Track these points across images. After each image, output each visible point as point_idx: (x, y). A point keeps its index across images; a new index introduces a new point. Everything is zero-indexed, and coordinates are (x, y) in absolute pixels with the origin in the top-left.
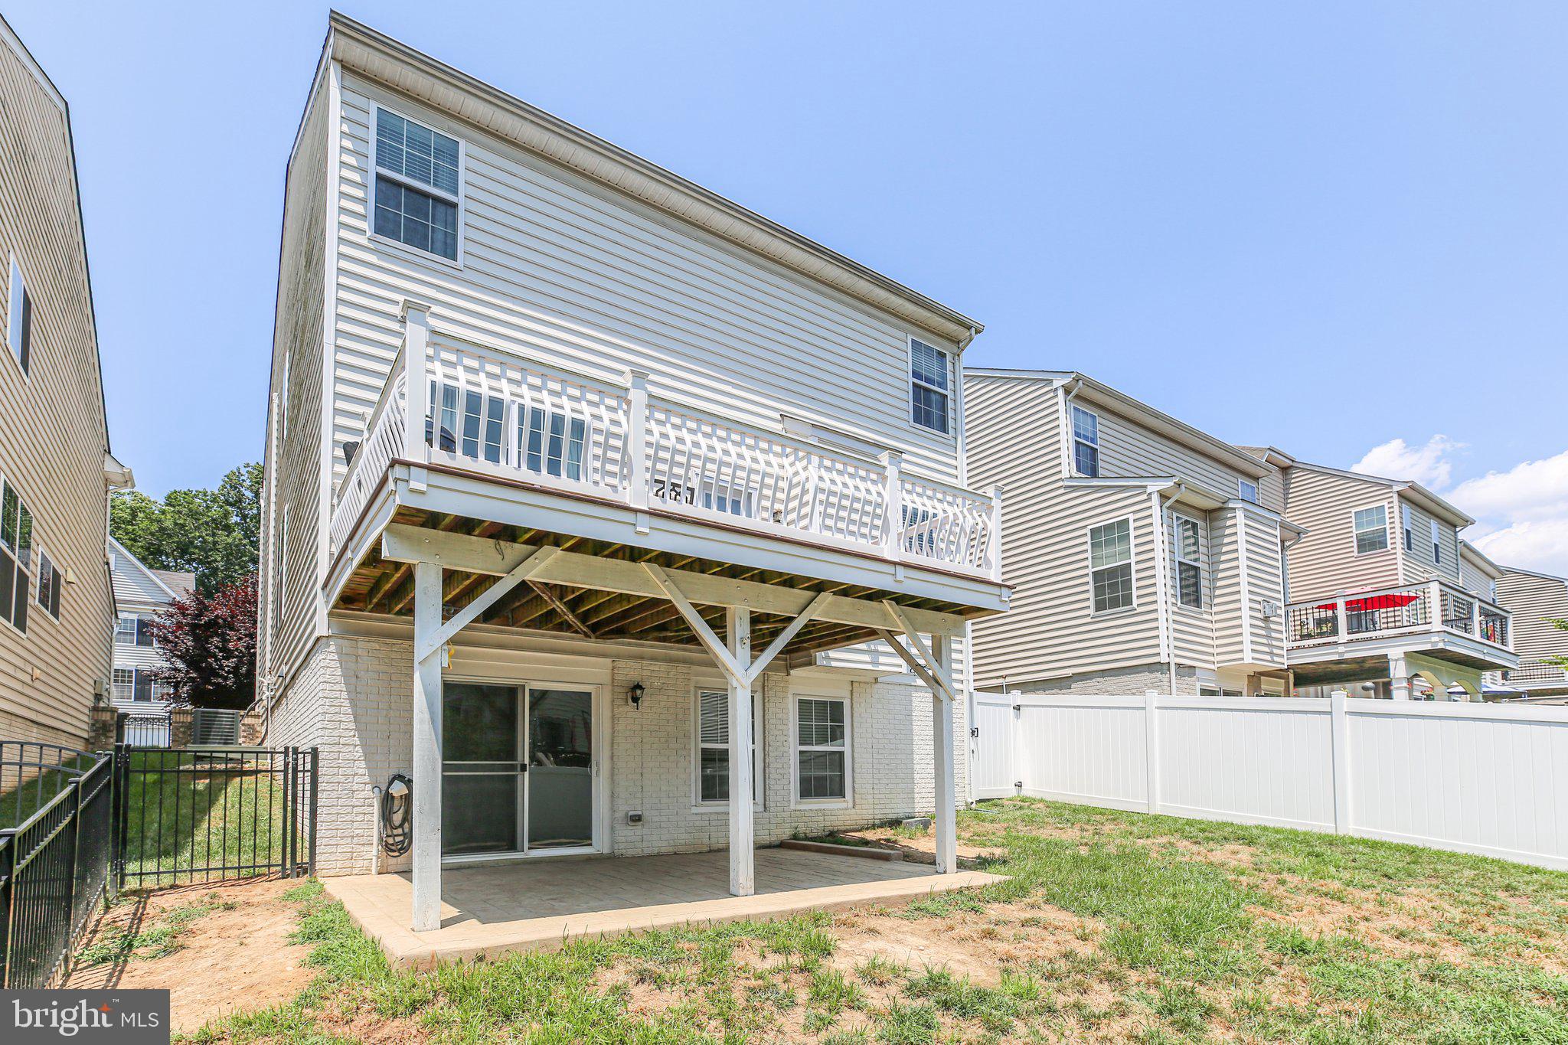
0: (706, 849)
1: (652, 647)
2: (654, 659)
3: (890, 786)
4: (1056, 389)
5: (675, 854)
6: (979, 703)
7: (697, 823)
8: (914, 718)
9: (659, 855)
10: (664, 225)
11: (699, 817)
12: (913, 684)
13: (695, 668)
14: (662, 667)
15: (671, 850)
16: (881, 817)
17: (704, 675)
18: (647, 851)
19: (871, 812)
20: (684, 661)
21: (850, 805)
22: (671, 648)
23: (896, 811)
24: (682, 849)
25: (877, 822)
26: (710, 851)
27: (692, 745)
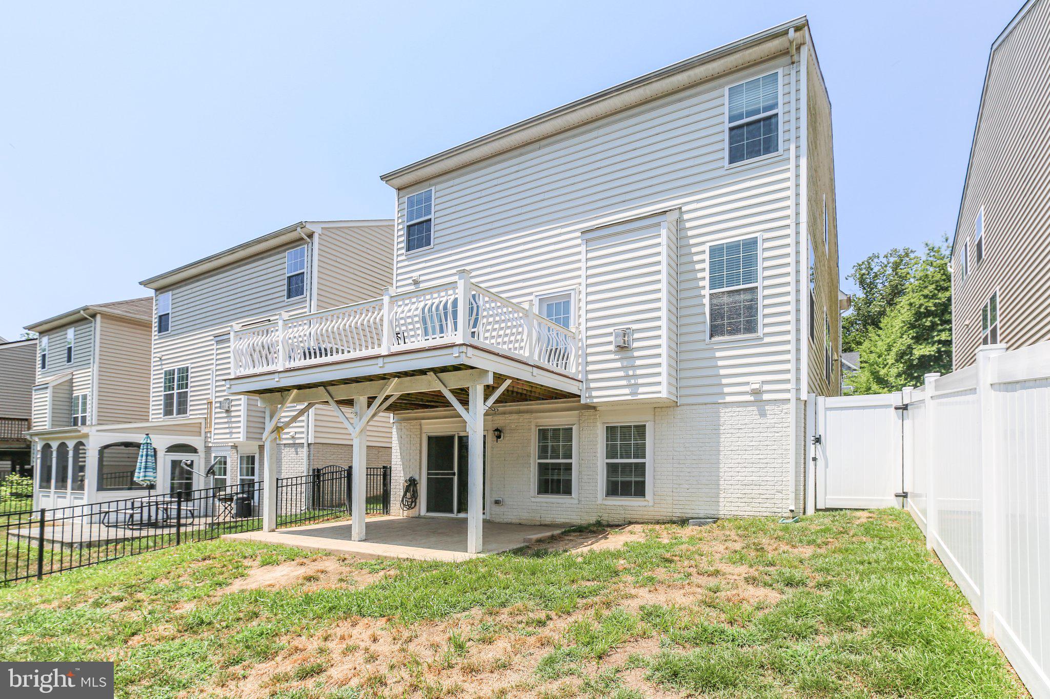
0: (538, 523)
1: (510, 406)
2: (511, 413)
3: (690, 490)
5: (520, 524)
6: (827, 409)
7: (534, 508)
8: (722, 432)
9: (511, 524)
11: (535, 504)
12: (720, 401)
13: (534, 415)
14: (515, 416)
15: (518, 521)
16: (679, 515)
17: (543, 418)
18: (506, 521)
19: (670, 510)
20: (527, 412)
21: (651, 504)
22: (520, 405)
23: (697, 511)
24: (523, 522)
25: (674, 519)
26: (541, 525)
27: (532, 461)
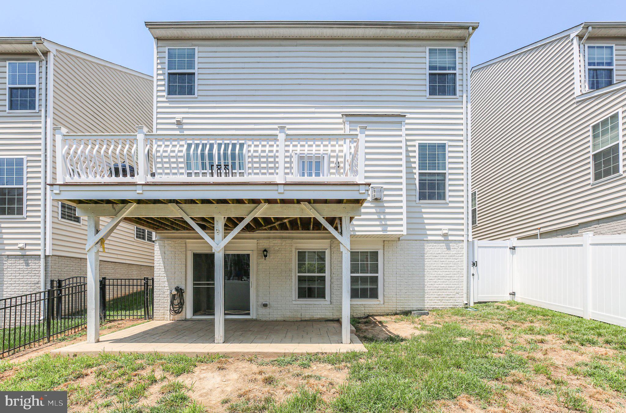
0: (299, 319)
1: (274, 233)
2: (275, 238)
3: (407, 293)
4: (572, 40)
5: (284, 321)
6: (479, 247)
7: (295, 308)
8: (426, 258)
9: (276, 321)
10: (281, 45)
11: (296, 306)
12: (425, 239)
13: (294, 240)
14: (278, 241)
15: (282, 319)
16: (401, 309)
17: (299, 243)
18: (271, 319)
19: (395, 306)
20: (289, 238)
21: (382, 302)
22: (283, 233)
23: (412, 306)
24: (287, 319)
25: (398, 312)
26: (301, 321)
27: (293, 275)
